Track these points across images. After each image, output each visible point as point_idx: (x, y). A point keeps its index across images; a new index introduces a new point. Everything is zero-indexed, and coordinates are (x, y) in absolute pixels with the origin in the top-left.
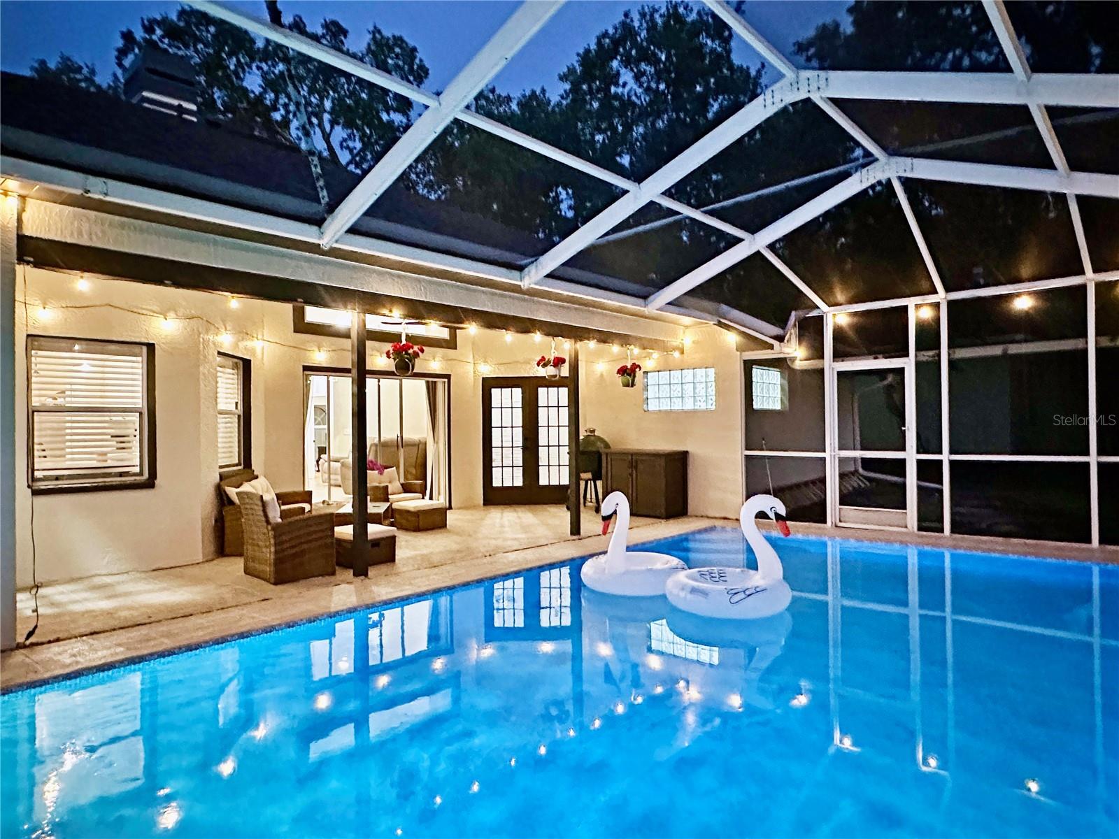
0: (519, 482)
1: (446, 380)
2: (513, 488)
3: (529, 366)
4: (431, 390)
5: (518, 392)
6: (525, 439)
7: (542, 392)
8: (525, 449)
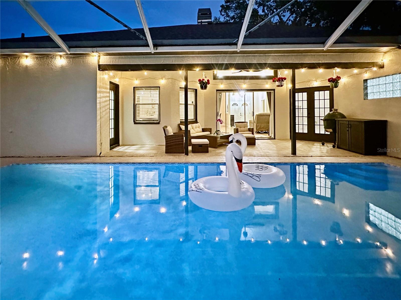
0: (306, 131)
1: (273, 91)
2: (303, 133)
3: (309, 83)
4: (269, 95)
5: (305, 94)
6: (308, 113)
7: (316, 93)
8: (308, 117)
